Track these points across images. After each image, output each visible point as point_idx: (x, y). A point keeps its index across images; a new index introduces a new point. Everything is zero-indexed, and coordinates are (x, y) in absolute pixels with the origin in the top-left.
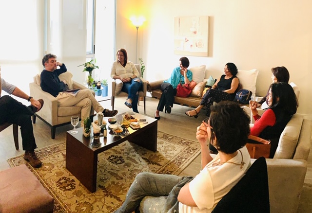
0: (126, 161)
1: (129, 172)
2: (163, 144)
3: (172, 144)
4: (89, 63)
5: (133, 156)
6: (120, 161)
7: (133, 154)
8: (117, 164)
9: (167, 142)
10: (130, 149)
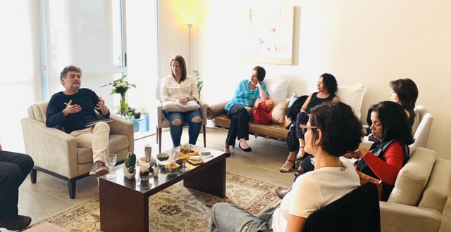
0: (184, 210)
1: (189, 223)
2: (233, 188)
3: (246, 188)
4: (121, 81)
5: (192, 204)
6: (175, 211)
7: (193, 201)
8: (172, 215)
9: (239, 186)
10: (188, 197)
